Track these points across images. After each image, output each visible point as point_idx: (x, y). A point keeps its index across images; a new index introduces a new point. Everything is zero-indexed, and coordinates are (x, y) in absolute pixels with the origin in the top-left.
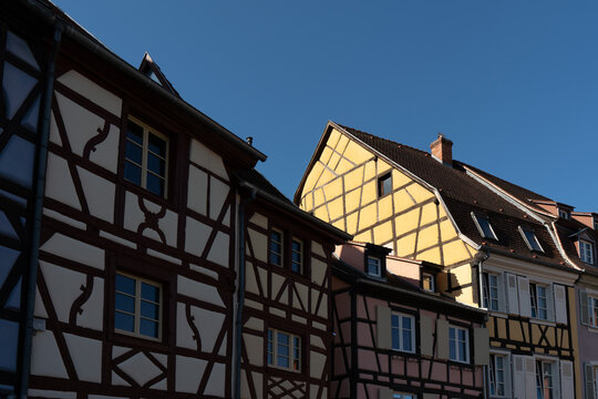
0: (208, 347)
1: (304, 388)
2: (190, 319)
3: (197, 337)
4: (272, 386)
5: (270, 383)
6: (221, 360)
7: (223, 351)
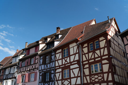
0: (76, 75)
1: (102, 76)
2: (73, 72)
3: (74, 74)
4: (92, 78)
5: (91, 77)
6: (79, 77)
7: (79, 75)
